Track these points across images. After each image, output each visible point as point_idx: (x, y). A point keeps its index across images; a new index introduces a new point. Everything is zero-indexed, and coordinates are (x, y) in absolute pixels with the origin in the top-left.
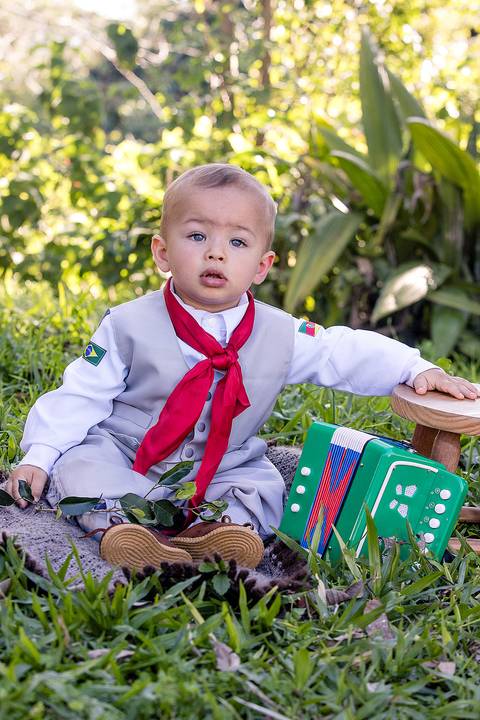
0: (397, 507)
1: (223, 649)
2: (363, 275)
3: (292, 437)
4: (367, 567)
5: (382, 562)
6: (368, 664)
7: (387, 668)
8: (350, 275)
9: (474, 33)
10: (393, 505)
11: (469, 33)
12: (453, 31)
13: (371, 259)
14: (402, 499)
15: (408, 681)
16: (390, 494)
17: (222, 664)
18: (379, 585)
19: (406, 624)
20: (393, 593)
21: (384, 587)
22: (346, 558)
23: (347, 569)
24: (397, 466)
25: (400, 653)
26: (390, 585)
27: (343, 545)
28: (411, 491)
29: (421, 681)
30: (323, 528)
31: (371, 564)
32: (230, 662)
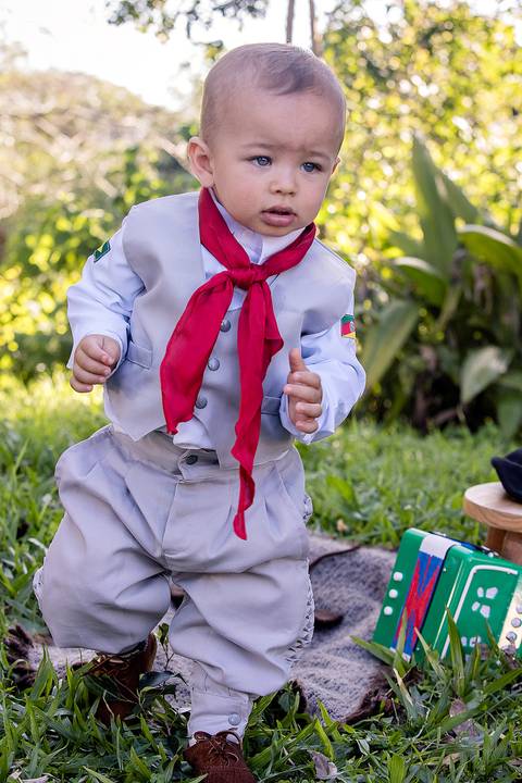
0: (480, 608)
1: (321, 759)
2: (427, 362)
3: (372, 538)
4: (451, 668)
5: (464, 661)
6: (457, 764)
7: (475, 767)
8: (415, 362)
9: (515, 113)
10: (475, 607)
11: (511, 113)
12: (496, 111)
13: (434, 345)
14: (484, 601)
15: (496, 779)
16: (472, 597)
17: (320, 773)
18: (462, 685)
19: (490, 721)
20: (476, 691)
21: (467, 686)
22: (430, 659)
23: (432, 669)
24: (478, 570)
25: (487, 752)
26: (473, 683)
27: (426, 648)
28: (492, 593)
29: (507, 778)
30: (407, 631)
31: (454, 665)
32: (328, 771)
